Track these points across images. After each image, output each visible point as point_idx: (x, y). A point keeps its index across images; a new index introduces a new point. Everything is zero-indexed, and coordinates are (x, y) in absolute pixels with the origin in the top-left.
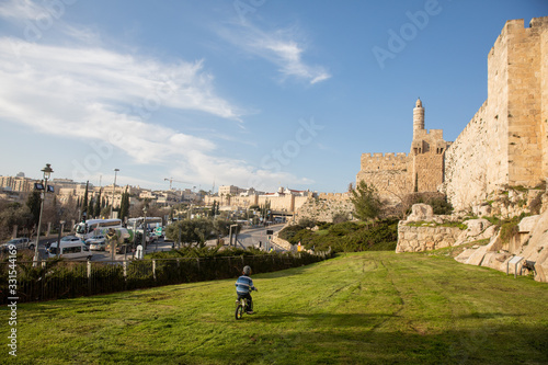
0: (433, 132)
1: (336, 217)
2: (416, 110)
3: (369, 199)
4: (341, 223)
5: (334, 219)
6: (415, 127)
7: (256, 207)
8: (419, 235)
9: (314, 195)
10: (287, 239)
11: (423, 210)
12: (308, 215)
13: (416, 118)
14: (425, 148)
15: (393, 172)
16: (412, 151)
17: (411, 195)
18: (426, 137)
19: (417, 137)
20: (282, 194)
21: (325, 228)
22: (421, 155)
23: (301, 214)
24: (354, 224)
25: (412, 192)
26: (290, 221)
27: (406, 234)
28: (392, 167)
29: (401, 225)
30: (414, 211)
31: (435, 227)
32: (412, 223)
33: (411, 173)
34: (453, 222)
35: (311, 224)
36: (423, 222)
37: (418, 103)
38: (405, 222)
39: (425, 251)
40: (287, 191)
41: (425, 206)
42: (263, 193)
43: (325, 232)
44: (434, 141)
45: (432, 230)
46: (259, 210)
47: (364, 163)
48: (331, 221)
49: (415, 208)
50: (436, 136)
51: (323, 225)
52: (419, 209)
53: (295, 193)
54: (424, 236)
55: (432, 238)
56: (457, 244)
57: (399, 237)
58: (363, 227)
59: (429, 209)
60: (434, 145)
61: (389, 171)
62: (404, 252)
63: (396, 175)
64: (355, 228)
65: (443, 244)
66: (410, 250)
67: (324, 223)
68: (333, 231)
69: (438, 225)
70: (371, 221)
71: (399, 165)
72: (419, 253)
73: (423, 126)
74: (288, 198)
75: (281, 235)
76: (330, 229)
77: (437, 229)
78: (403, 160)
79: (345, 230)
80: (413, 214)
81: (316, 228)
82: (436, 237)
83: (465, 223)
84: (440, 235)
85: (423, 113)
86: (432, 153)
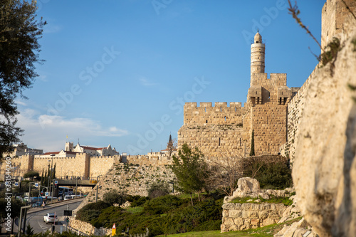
0: (275, 77)
1: (153, 190)
2: (255, 47)
3: (194, 166)
4: (158, 197)
5: (151, 191)
6: (253, 70)
7: (33, 175)
8: (244, 212)
9: (123, 159)
10: (89, 221)
11: (250, 185)
12: (115, 187)
13: (254, 58)
14: (264, 97)
15: (225, 127)
16: (248, 101)
17: (245, 160)
18: (266, 84)
19: (255, 83)
20: (70, 153)
21: (139, 204)
22: (260, 106)
23: (105, 186)
24: (175, 198)
25: (248, 156)
26: (90, 196)
27: (230, 212)
28: (224, 121)
29: (226, 202)
30: (239, 186)
31: (260, 203)
32: (237, 200)
33: (247, 129)
34: (280, 197)
35: (120, 199)
36: (249, 198)
37: (256, 37)
38: (231, 197)
39: (251, 229)
40: (78, 149)
41: (251, 180)
42: (41, 152)
43: (139, 209)
44: (276, 88)
45: (257, 207)
46: (39, 179)
47: (188, 115)
48: (145, 194)
49: (241, 182)
50: (279, 82)
51: (136, 200)
52: (244, 184)
53: (90, 153)
54: (249, 213)
55: (257, 215)
56: (281, 221)
57: (224, 214)
58: (186, 202)
59: (256, 184)
60: (275, 94)
61: (220, 126)
62: (228, 231)
63: (230, 132)
64: (177, 203)
65: (268, 222)
66: (235, 229)
67: (137, 198)
68: (150, 208)
69: (263, 201)
70: (197, 194)
71: (233, 119)
72: (244, 231)
73: (262, 68)
74: (81, 159)
75: (81, 216)
76: (145, 205)
77: (262, 206)
78: (238, 111)
79: (165, 206)
80: (239, 189)
81: (127, 204)
82: (261, 214)
83: (291, 198)
84: (265, 212)
85: (263, 51)
86: (273, 104)
